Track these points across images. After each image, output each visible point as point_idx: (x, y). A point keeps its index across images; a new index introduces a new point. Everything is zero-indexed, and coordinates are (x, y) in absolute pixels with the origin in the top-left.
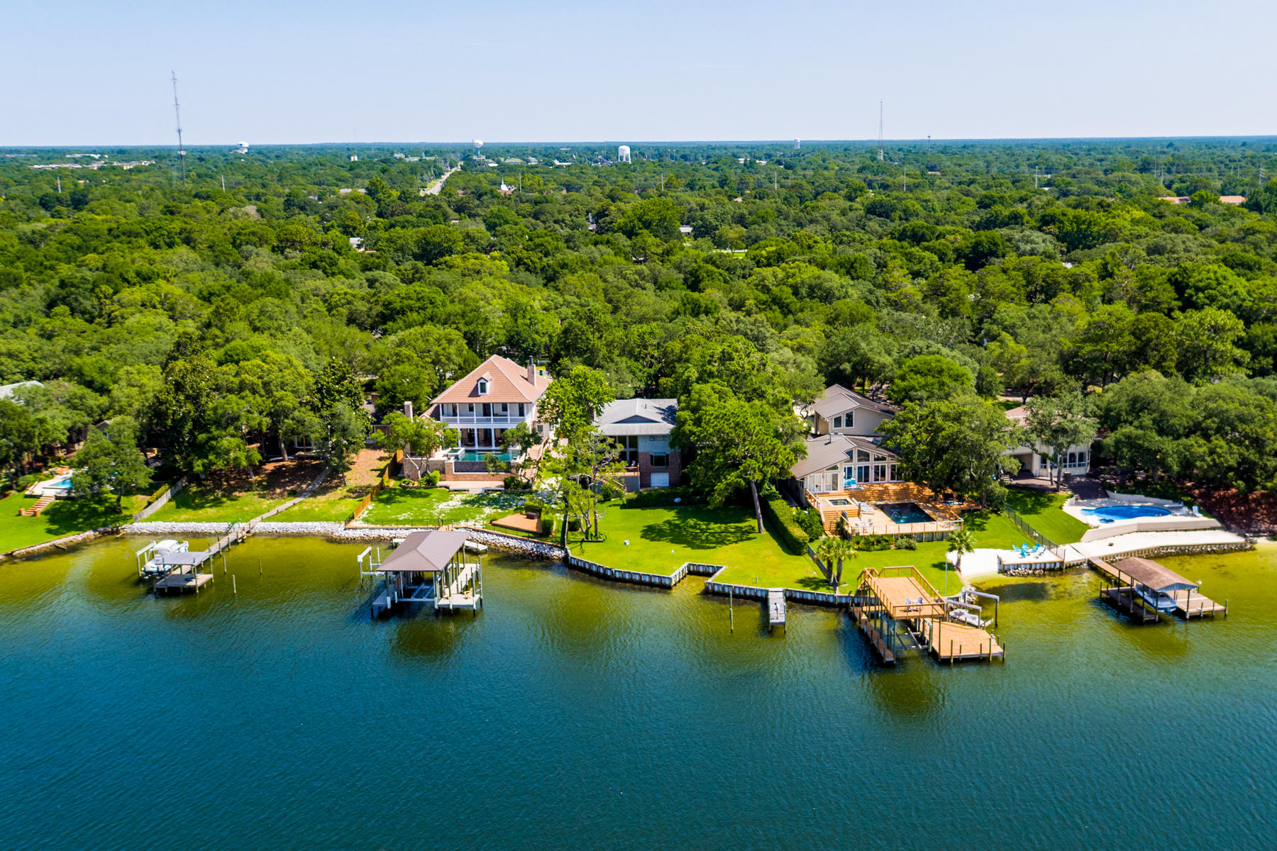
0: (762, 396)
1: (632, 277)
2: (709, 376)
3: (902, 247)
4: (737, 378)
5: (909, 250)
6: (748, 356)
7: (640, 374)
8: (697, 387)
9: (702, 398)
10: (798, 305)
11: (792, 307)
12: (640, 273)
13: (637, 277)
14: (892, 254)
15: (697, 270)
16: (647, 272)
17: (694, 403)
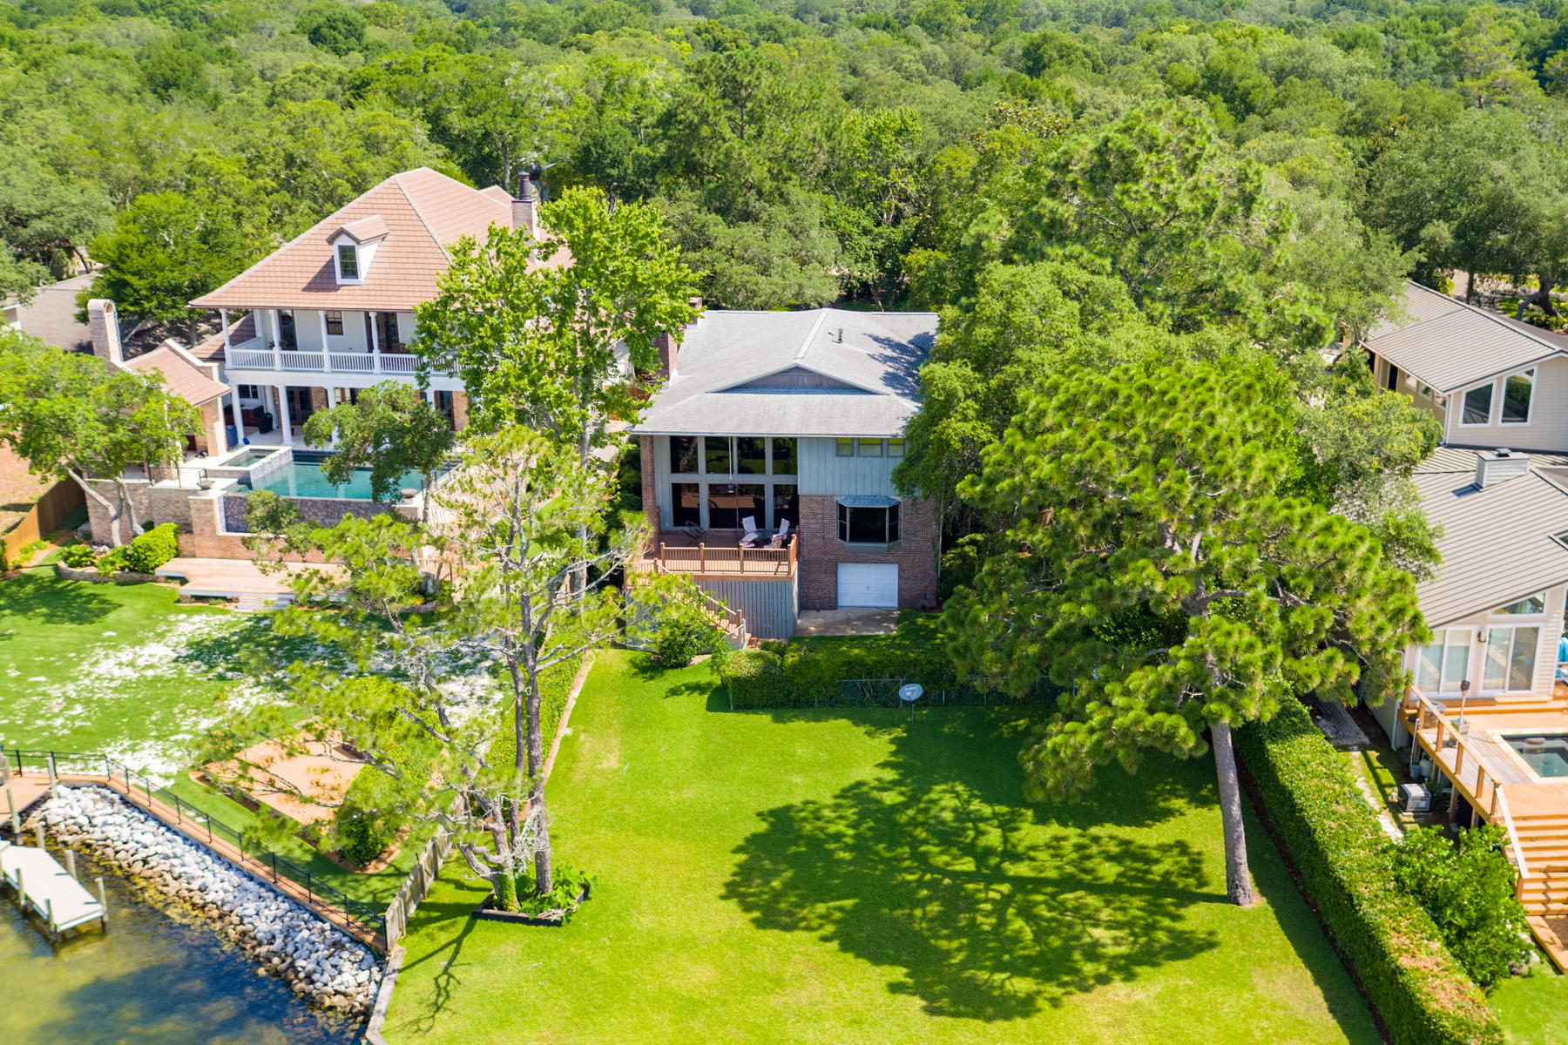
0: (1229, 309)
1: (913, 67)
2: (1048, 237)
3: (1428, 31)
4: (1146, 245)
5: (1441, 35)
6: (1190, 167)
7: (865, 241)
8: (999, 273)
9: (1017, 317)
10: (1272, 91)
11: (1258, 99)
12: (929, 62)
13: (923, 68)
14: (1410, 42)
15: (1039, 47)
16: (944, 58)
17: (983, 333)
